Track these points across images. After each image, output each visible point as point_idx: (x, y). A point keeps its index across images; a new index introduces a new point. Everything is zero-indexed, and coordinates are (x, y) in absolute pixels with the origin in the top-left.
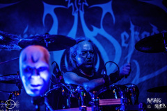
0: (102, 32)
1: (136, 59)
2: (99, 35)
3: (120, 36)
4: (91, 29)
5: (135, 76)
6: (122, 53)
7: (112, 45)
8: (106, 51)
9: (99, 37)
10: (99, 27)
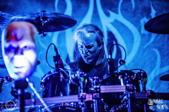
0: (120, 17)
1: (156, 48)
2: (116, 21)
3: (139, 22)
4: (108, 15)
5: (155, 66)
6: (141, 41)
7: (131, 32)
8: (124, 39)
9: (116, 23)
10: (117, 13)
